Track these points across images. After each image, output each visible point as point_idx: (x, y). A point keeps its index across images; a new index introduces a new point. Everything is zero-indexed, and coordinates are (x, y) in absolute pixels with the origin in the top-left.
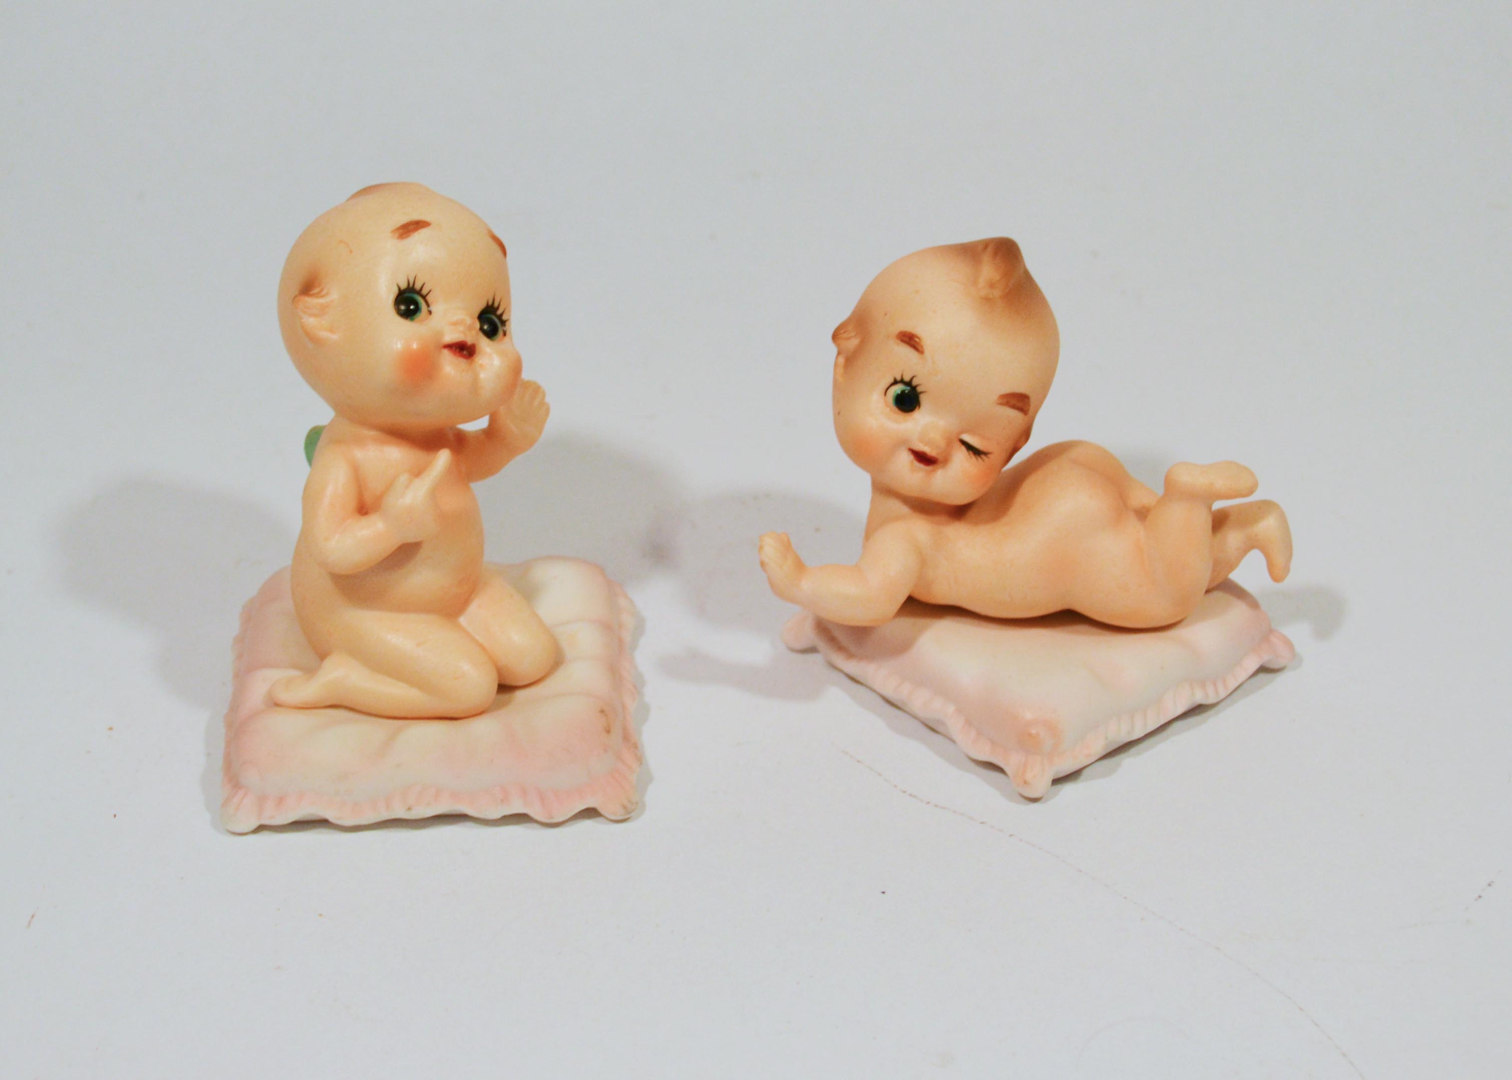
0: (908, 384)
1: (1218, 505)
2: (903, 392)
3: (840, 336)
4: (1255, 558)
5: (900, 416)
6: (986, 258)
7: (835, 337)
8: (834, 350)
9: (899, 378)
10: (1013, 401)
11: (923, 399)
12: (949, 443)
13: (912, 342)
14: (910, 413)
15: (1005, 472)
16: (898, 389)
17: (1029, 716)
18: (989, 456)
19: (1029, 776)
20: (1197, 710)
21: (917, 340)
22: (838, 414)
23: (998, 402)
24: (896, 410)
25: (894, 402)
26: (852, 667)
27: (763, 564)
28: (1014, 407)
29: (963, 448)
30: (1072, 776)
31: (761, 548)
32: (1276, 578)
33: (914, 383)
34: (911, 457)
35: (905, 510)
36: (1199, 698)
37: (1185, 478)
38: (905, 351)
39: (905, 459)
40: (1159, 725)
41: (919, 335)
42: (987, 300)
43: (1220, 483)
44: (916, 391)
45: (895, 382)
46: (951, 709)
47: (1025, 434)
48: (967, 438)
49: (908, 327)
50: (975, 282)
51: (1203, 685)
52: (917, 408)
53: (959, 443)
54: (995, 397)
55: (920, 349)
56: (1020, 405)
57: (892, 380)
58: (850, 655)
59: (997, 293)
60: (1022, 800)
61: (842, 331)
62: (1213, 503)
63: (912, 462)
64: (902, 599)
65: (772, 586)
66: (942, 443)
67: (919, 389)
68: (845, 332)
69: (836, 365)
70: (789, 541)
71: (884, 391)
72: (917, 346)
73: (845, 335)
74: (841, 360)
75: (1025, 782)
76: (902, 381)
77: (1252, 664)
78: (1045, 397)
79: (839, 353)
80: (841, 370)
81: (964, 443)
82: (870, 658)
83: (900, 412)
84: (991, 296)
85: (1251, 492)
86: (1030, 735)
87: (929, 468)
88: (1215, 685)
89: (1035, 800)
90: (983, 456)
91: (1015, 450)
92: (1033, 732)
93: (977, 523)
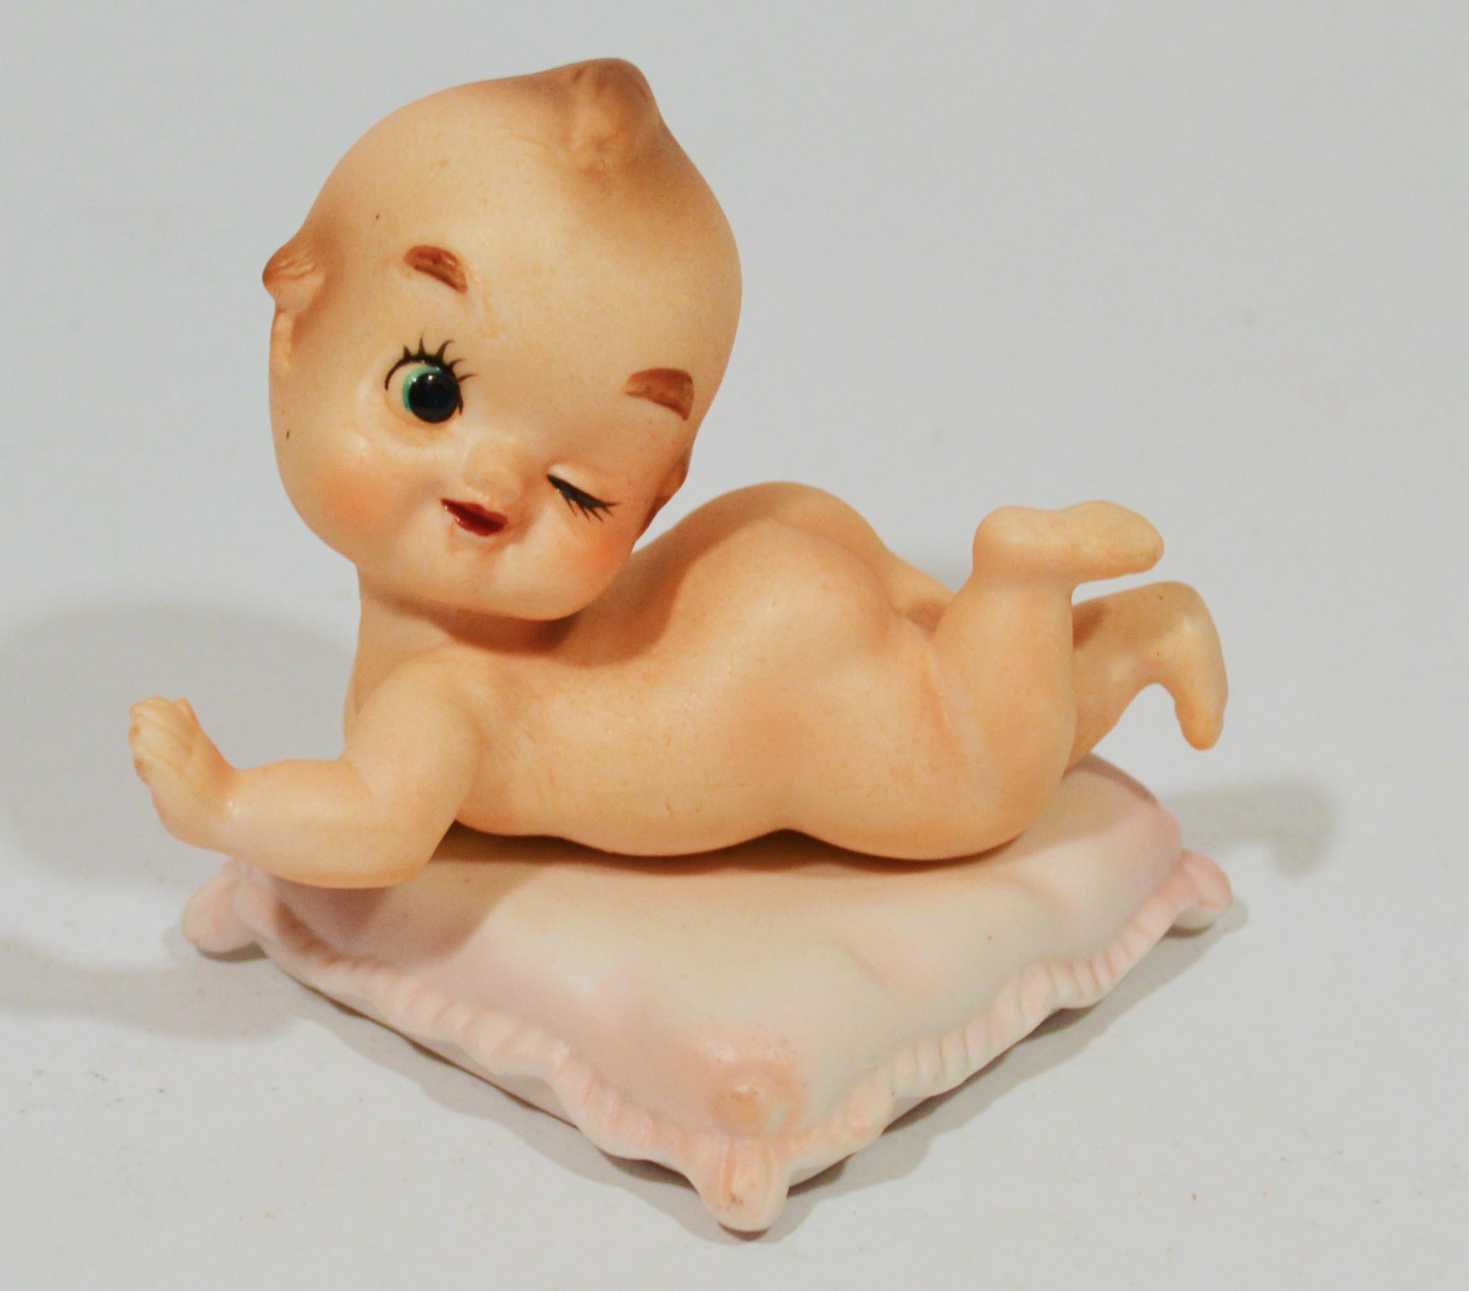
0: (435, 360)
1: (1085, 593)
2: (422, 378)
3: (280, 273)
4: (1155, 701)
5: (421, 430)
6: (583, 94)
7: (269, 276)
8: (268, 303)
9: (414, 349)
10: (659, 388)
11: (468, 391)
12: (529, 485)
13: (440, 268)
14: (442, 424)
15: (641, 552)
16: (411, 373)
17: (729, 1056)
18: (611, 509)
19: (739, 1184)
20: (1059, 1019)
21: (450, 262)
22: (285, 436)
23: (632, 388)
24: (410, 415)
25: (407, 399)
26: (337, 981)
27: (139, 765)
28: (662, 401)
29: (557, 494)
30: (829, 1175)
31: (135, 730)
32: (1199, 739)
33: (448, 357)
34: (450, 518)
35: (435, 636)
36: (1066, 997)
37: (1016, 537)
38: (427, 288)
39: (438, 521)
40: (991, 1058)
41: (453, 252)
42: (592, 174)
43: (1093, 547)
44: (453, 375)
45: (408, 358)
46: (559, 1053)
47: (677, 470)
48: (563, 472)
49: (430, 237)
50: (565, 140)
51: (1070, 968)
52: (457, 410)
53: (547, 485)
54: (621, 379)
55: (457, 280)
56: (672, 394)
57: (399, 355)
58: (333, 957)
59: (610, 160)
60: (730, 1237)
61: (284, 263)
62: (1073, 588)
63: (452, 532)
64: (443, 827)
65: (163, 813)
66: (513, 483)
67: (459, 370)
68: (290, 265)
69: (274, 336)
70: (193, 717)
71: (384, 379)
72: (449, 273)
73: (291, 271)
74: (286, 324)
75: (734, 1199)
76: (421, 356)
77: (1157, 921)
78: (721, 373)
79: (279, 311)
80: (285, 345)
81: (557, 483)
82: (376, 963)
83: (423, 423)
84: (601, 167)
85: (1151, 559)
86: (738, 1097)
87: (490, 540)
88: (1090, 966)
89: (749, 1236)
90: (599, 511)
91: (659, 501)
92: (743, 1088)
93: (586, 661)
